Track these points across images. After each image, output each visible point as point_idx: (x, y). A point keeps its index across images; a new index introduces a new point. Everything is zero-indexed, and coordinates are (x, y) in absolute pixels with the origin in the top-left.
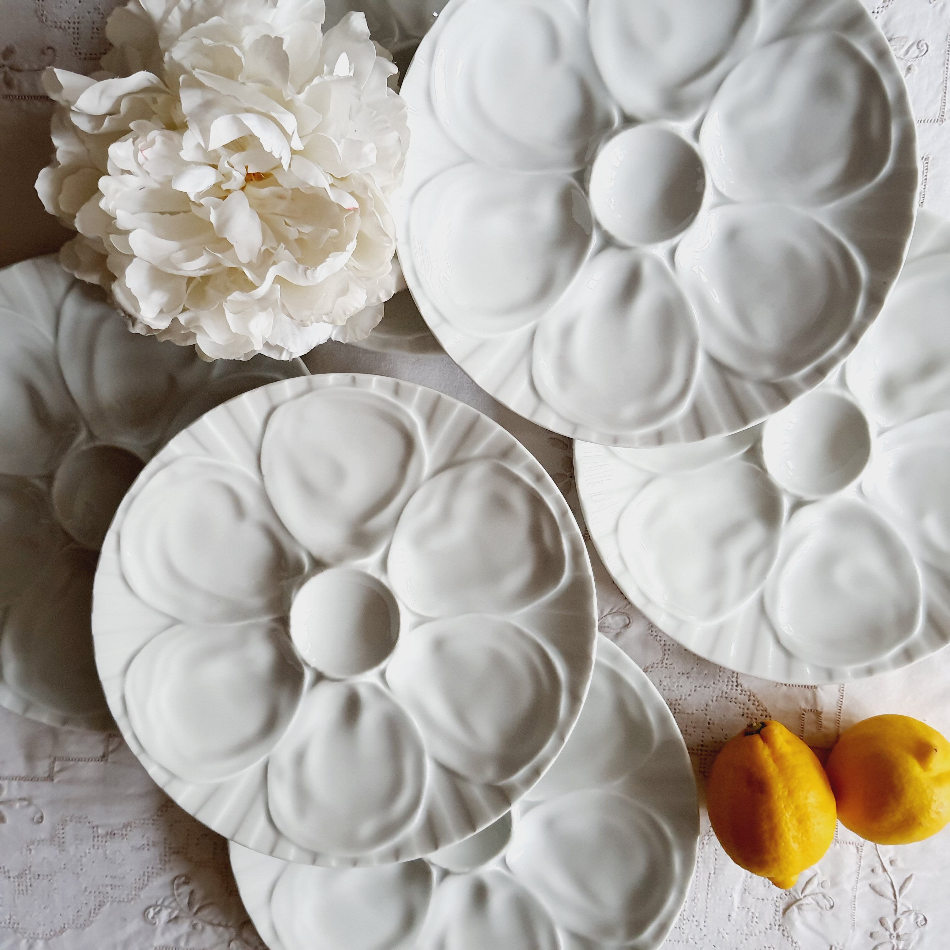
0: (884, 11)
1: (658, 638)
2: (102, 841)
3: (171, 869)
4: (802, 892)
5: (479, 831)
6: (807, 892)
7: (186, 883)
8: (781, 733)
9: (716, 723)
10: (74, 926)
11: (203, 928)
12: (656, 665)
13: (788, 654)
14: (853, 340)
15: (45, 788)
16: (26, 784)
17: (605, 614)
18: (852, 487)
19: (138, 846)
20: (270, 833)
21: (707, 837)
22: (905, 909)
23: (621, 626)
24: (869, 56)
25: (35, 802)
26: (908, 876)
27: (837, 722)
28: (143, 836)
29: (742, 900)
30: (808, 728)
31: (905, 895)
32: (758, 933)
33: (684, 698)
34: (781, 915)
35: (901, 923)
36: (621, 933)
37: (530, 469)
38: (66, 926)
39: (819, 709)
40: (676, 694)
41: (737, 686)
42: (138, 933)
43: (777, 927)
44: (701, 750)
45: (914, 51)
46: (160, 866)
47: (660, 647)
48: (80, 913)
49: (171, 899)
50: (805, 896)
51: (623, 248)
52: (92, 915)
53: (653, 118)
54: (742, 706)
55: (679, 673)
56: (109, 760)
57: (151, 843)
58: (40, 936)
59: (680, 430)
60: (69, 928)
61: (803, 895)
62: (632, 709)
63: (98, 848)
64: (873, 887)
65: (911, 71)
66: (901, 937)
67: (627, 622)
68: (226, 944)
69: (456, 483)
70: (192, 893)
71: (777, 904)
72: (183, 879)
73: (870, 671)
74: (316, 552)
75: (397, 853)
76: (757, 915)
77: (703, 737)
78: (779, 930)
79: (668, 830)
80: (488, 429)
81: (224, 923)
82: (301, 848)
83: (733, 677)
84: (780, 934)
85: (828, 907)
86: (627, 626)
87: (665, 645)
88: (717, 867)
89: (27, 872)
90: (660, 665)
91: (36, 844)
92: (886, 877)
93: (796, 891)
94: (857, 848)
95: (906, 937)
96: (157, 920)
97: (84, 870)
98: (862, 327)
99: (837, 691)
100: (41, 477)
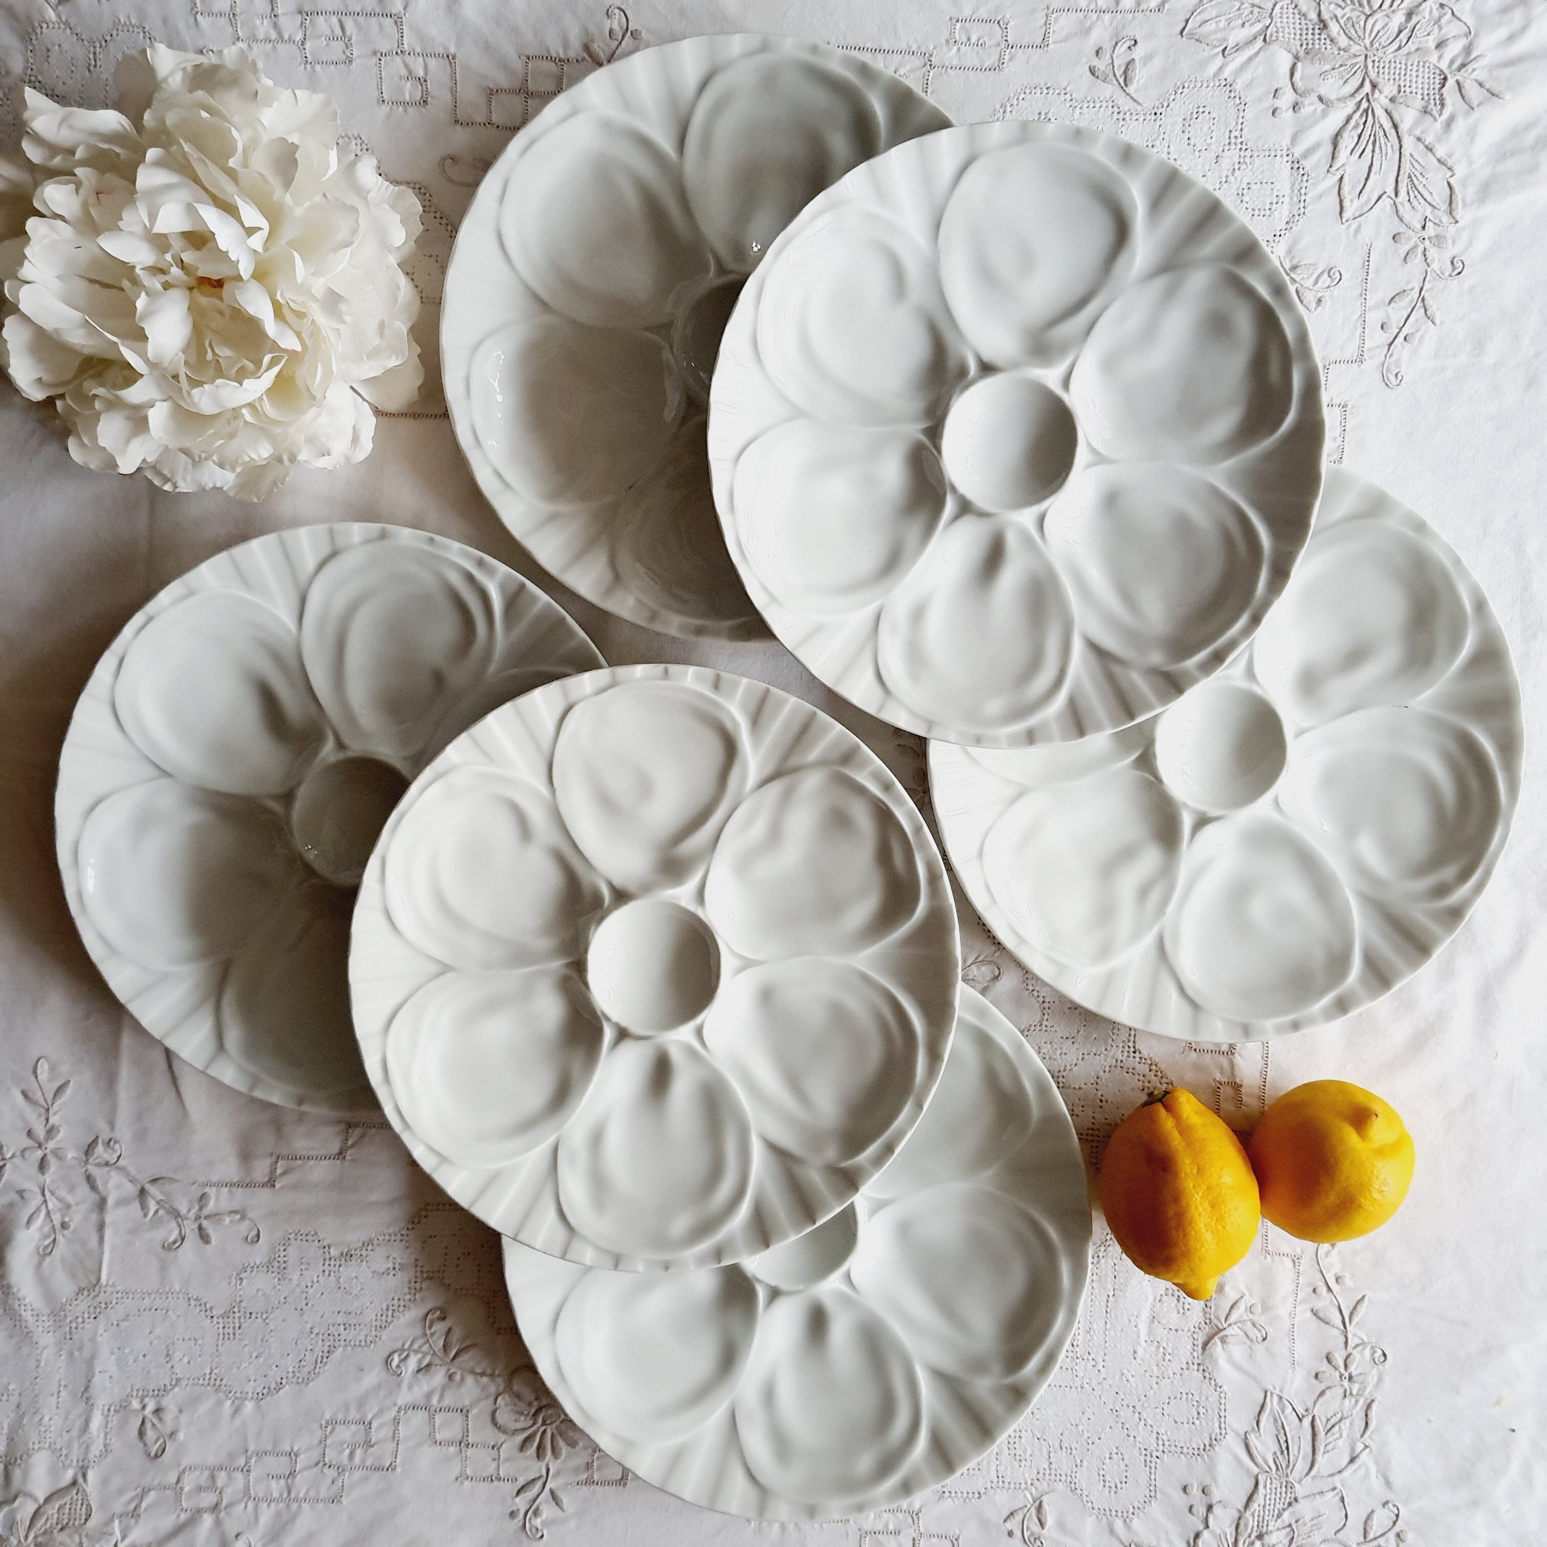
0: (1288, 234)
1: (1035, 993)
2: (335, 1265)
3: (422, 1300)
4: (1226, 1319)
5: (818, 1224)
6: (1232, 1319)
7: (443, 1318)
8: (1188, 1101)
9: (1110, 1100)
10: (294, 1380)
11: (463, 1379)
12: (1033, 1028)
13: (1195, 1006)
14: (1256, 620)
15: (265, 1196)
16: (239, 1191)
17: (968, 963)
18: (1267, 799)
19: (382, 1270)
20: (561, 1232)
21: (1103, 1249)
22: (1359, 1341)
23: (988, 978)
24: (1263, 291)
25: (250, 1215)
26: (1360, 1297)
27: (1262, 1099)
28: (388, 1257)
29: (1150, 1331)
30: (1224, 1105)
31: (1357, 1323)
32: (1171, 1375)
33: (1068, 1068)
34: (1200, 1351)
35: (1355, 1360)
36: (996, 1368)
37: (877, 776)
38: (284, 1381)
39: (1238, 1080)
40: (1060, 1063)
41: (1134, 1052)
42: (379, 1387)
43: (1196, 1366)
44: (1092, 1135)
45: (1325, 280)
46: (408, 1297)
47: (1037, 1005)
48: (303, 1363)
49: (422, 1341)
50: (1230, 1325)
51: (983, 515)
52: (319, 1365)
53: (1014, 365)
54: (1141, 1078)
55: (1062, 1037)
56: (348, 1157)
57: (397, 1266)
58: (250, 1395)
59: (1055, 728)
60: (287, 1383)
61: (1228, 1323)
62: (1005, 1080)
63: (329, 1275)
64: (1315, 1313)
65: (1322, 303)
66: (1355, 1379)
67: (997, 973)
68: (492, 1399)
69: (787, 796)
70: (449, 1331)
71: (1195, 1336)
72: (438, 1313)
73: (1296, 1026)
74: (618, 881)
75: (718, 1253)
76: (1170, 1351)
77: (1094, 1118)
78: (1198, 1370)
79: (1052, 1232)
80: (825, 729)
81: (489, 1371)
82: (598, 1248)
83: (1129, 1041)
84: (1200, 1375)
85: (1260, 1339)
86: (996, 978)
87: (1043, 1002)
88: (1116, 1287)
89: (236, 1310)
90: (1038, 1028)
91: (249, 1270)
92: (1332, 1300)
93: (1218, 1318)
94: (1294, 1261)
95: (1360, 1378)
96: (403, 1369)
97: (310, 1305)
98: (1266, 605)
99: (1260, 1058)
100: (276, 797)
